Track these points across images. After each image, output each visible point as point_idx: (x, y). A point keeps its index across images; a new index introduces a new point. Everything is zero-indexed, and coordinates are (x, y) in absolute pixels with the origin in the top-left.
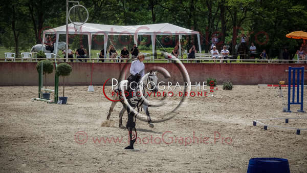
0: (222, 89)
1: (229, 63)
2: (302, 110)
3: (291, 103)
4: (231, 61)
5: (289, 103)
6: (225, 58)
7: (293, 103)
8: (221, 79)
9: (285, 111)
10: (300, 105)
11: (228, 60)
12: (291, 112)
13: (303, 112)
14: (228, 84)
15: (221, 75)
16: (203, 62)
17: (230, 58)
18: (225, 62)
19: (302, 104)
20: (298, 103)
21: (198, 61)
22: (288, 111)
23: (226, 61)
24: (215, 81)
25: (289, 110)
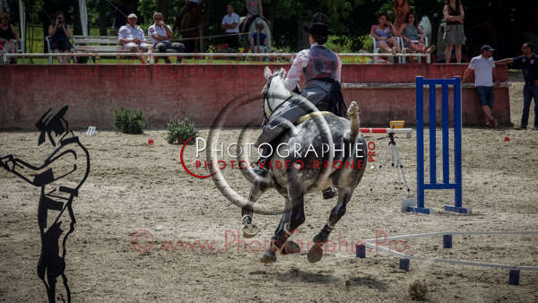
0: (165, 142)
1: (174, 63)
2: (459, 208)
3: (429, 187)
4: (179, 59)
5: (421, 187)
6: (162, 50)
7: (434, 185)
8: (155, 112)
9: (408, 209)
10: (452, 192)
11: (172, 55)
12: (427, 212)
13: (464, 211)
14: (182, 125)
15: (155, 99)
16: (98, 63)
17: (178, 49)
18: (162, 62)
19: (458, 187)
20: (446, 185)
21: (82, 59)
22: (417, 211)
23: (166, 59)
24: (139, 118)
25: (421, 208)
